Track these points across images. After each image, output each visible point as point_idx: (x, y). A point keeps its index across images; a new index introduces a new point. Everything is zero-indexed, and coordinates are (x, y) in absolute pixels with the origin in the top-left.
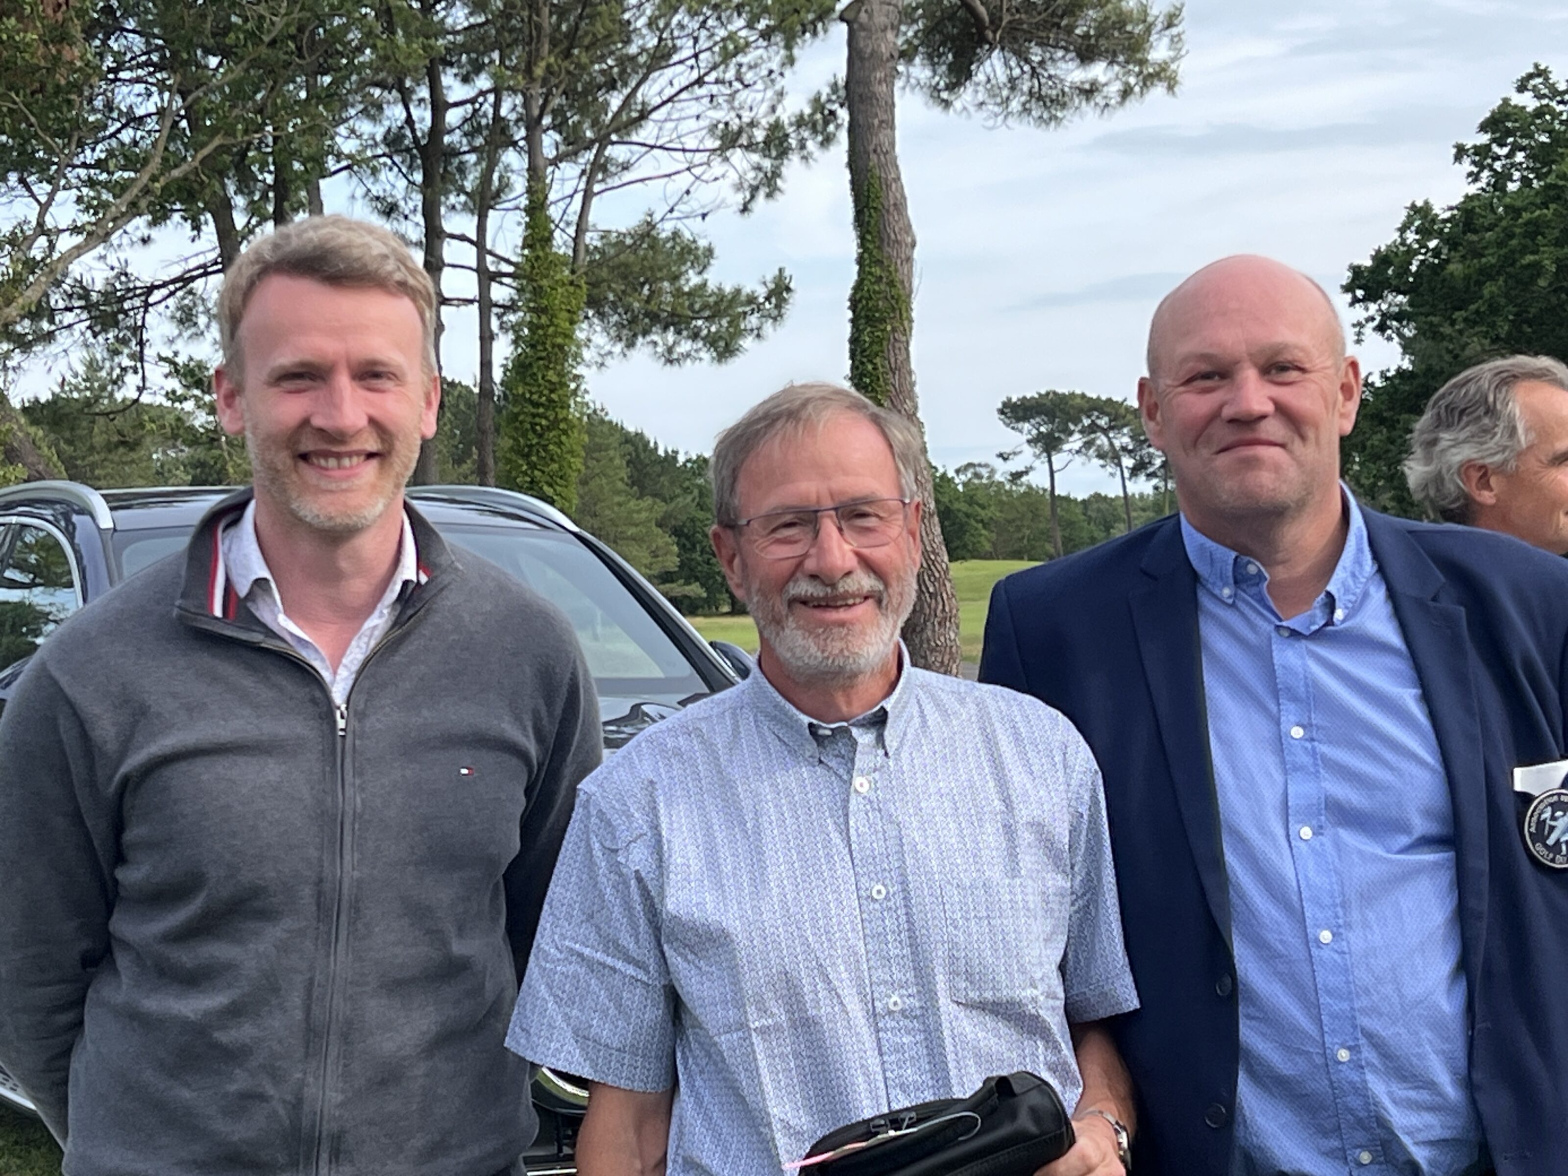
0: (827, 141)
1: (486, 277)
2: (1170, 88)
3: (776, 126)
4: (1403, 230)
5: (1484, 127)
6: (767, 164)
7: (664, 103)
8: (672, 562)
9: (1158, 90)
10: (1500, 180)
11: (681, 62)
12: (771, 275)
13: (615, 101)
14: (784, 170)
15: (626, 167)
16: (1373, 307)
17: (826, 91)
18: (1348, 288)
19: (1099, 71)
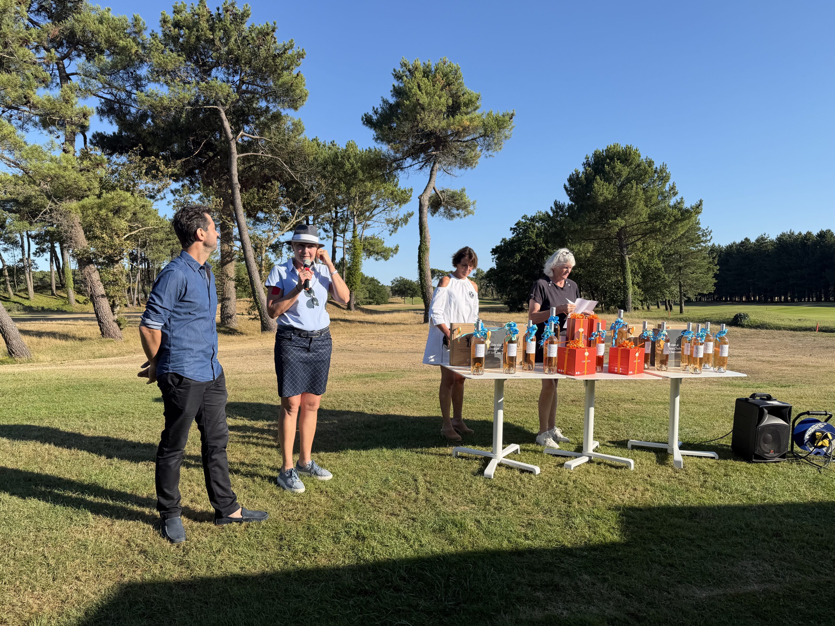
1: (345, 243)
2: (473, 215)
4: (501, 242)
5: (516, 225)
7: (377, 214)
8: (367, 296)
9: (471, 215)
10: (517, 235)
11: (380, 207)
12: (395, 245)
15: (370, 225)
18: (491, 252)
19: (460, 211)
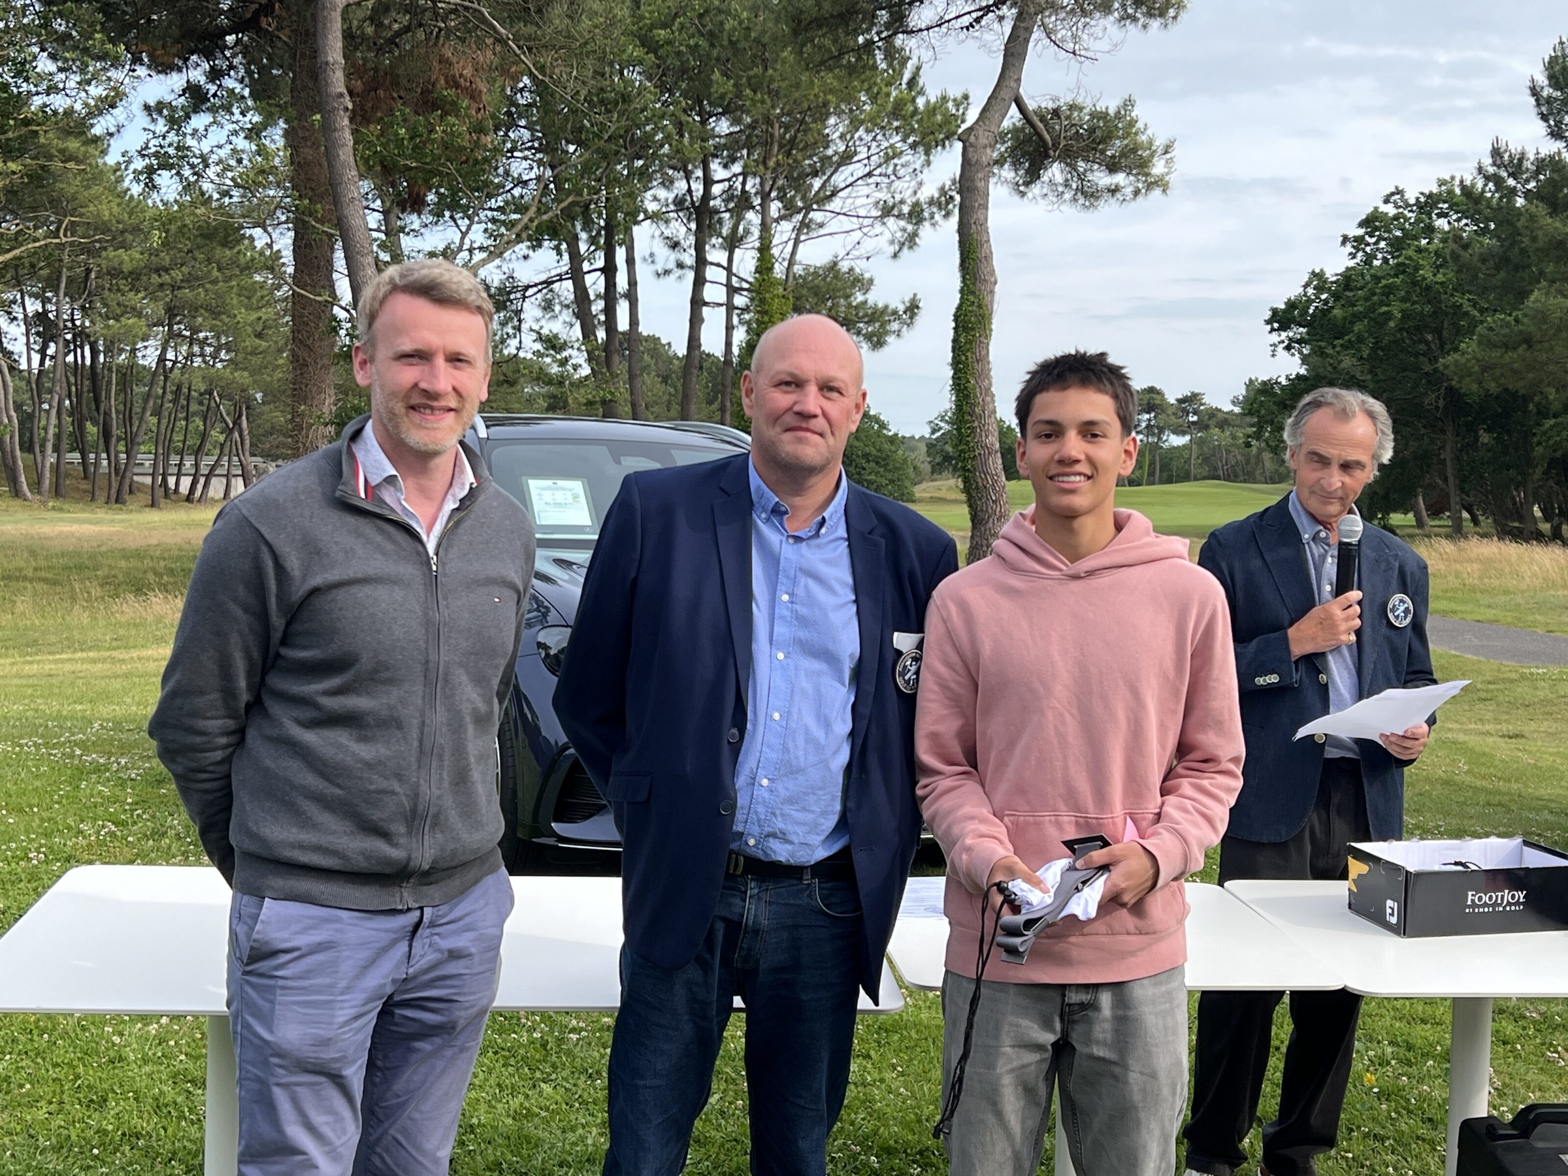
0: (947, 215)
1: (732, 291)
2: (1164, 191)
3: (917, 204)
5: (1361, 225)
6: (910, 228)
7: (847, 186)
9: (1157, 192)
11: (859, 161)
12: (907, 298)
13: (817, 183)
14: (921, 233)
15: (821, 225)
16: (1284, 335)
17: (948, 183)
18: (1268, 322)
19: (1120, 178)
